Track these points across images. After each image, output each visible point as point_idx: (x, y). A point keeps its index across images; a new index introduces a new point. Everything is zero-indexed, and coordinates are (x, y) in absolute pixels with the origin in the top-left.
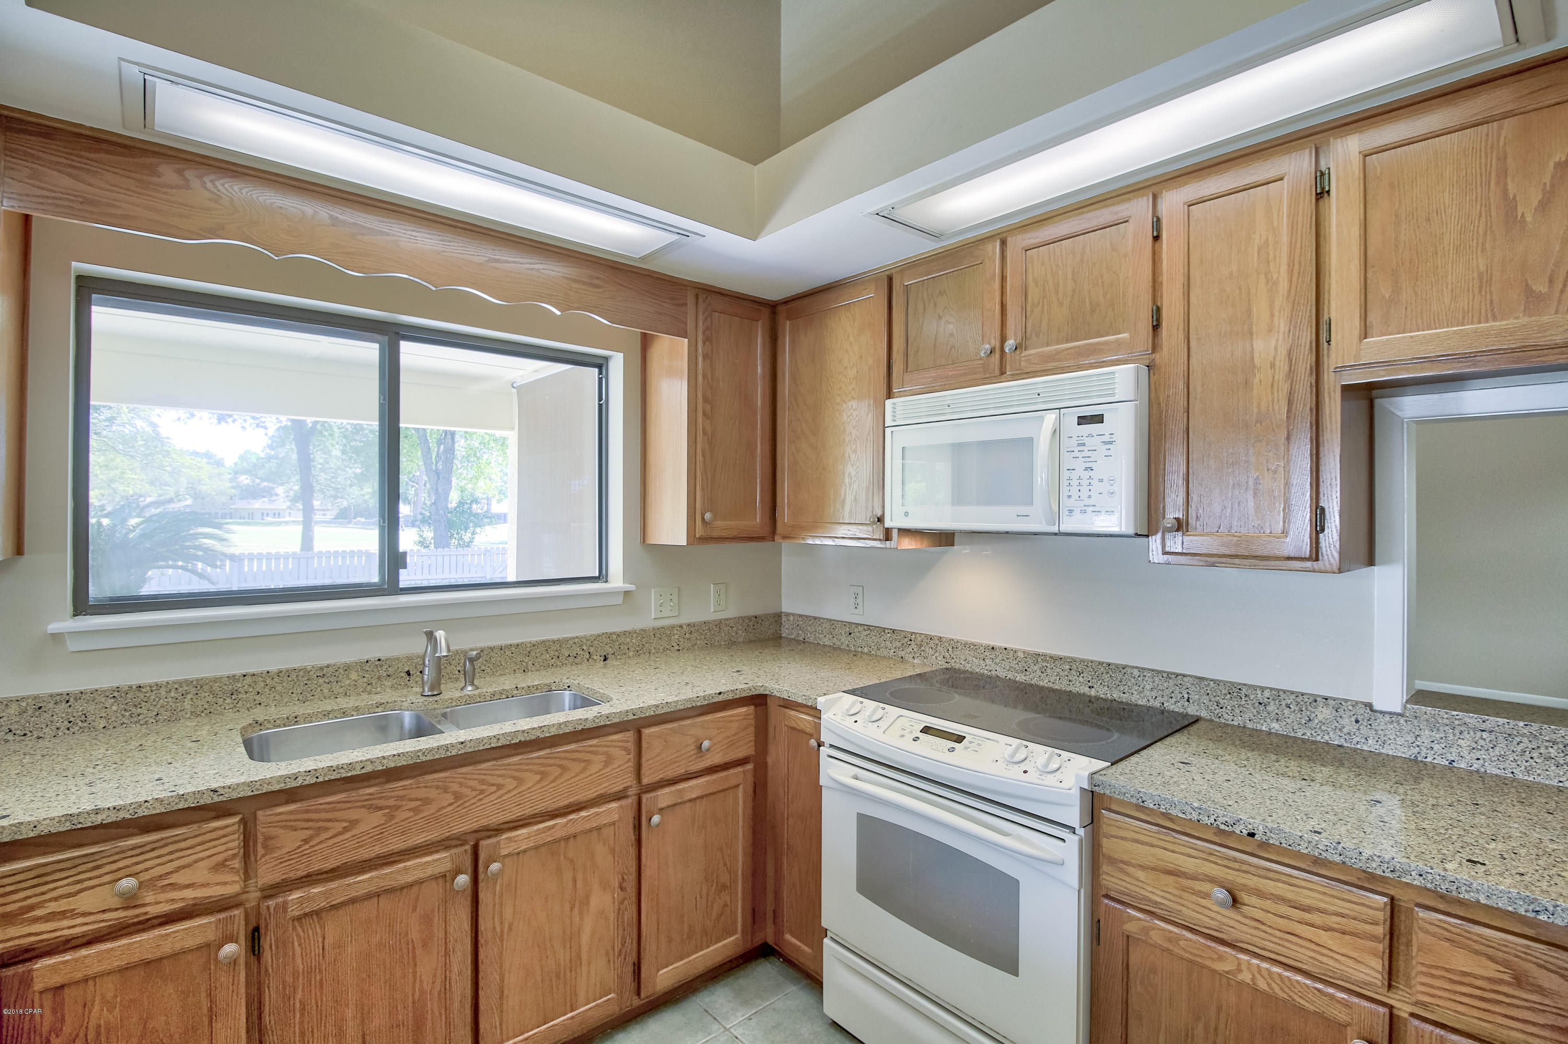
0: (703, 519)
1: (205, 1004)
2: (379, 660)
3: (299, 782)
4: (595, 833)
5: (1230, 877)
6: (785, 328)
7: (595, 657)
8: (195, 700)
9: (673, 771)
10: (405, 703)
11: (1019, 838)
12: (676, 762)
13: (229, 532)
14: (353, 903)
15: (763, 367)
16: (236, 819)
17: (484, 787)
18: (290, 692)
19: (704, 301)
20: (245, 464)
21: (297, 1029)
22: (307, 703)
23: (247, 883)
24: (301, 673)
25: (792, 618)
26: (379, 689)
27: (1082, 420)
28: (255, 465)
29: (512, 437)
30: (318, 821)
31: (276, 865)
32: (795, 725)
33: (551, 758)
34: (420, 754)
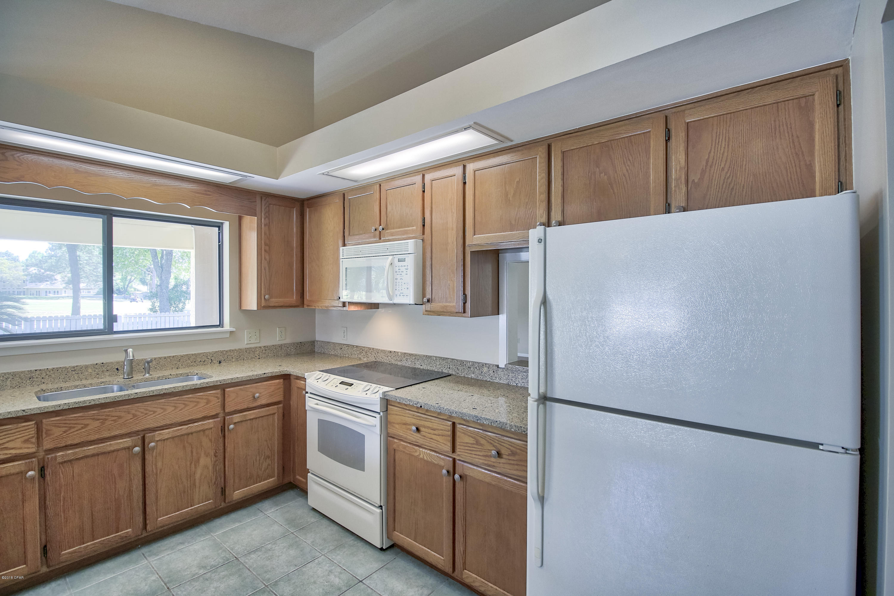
0: (265, 298)
1: (20, 497)
2: (103, 363)
3: (61, 408)
4: (202, 433)
5: (418, 423)
6: (307, 211)
7: (214, 362)
8: (12, 381)
9: (241, 407)
10: (115, 382)
11: (364, 419)
12: (242, 403)
13: (24, 303)
14: (86, 458)
15: (297, 228)
16: (34, 422)
17: (147, 412)
18: (59, 377)
19: (265, 200)
20: (33, 260)
21: (62, 508)
22: (67, 383)
23: (39, 449)
24: (64, 369)
25: (319, 343)
26: (102, 377)
27: (399, 260)
28: (40, 261)
29: (193, 252)
30: (70, 424)
31: (51, 441)
32: (299, 386)
33: (180, 400)
34: (116, 397)
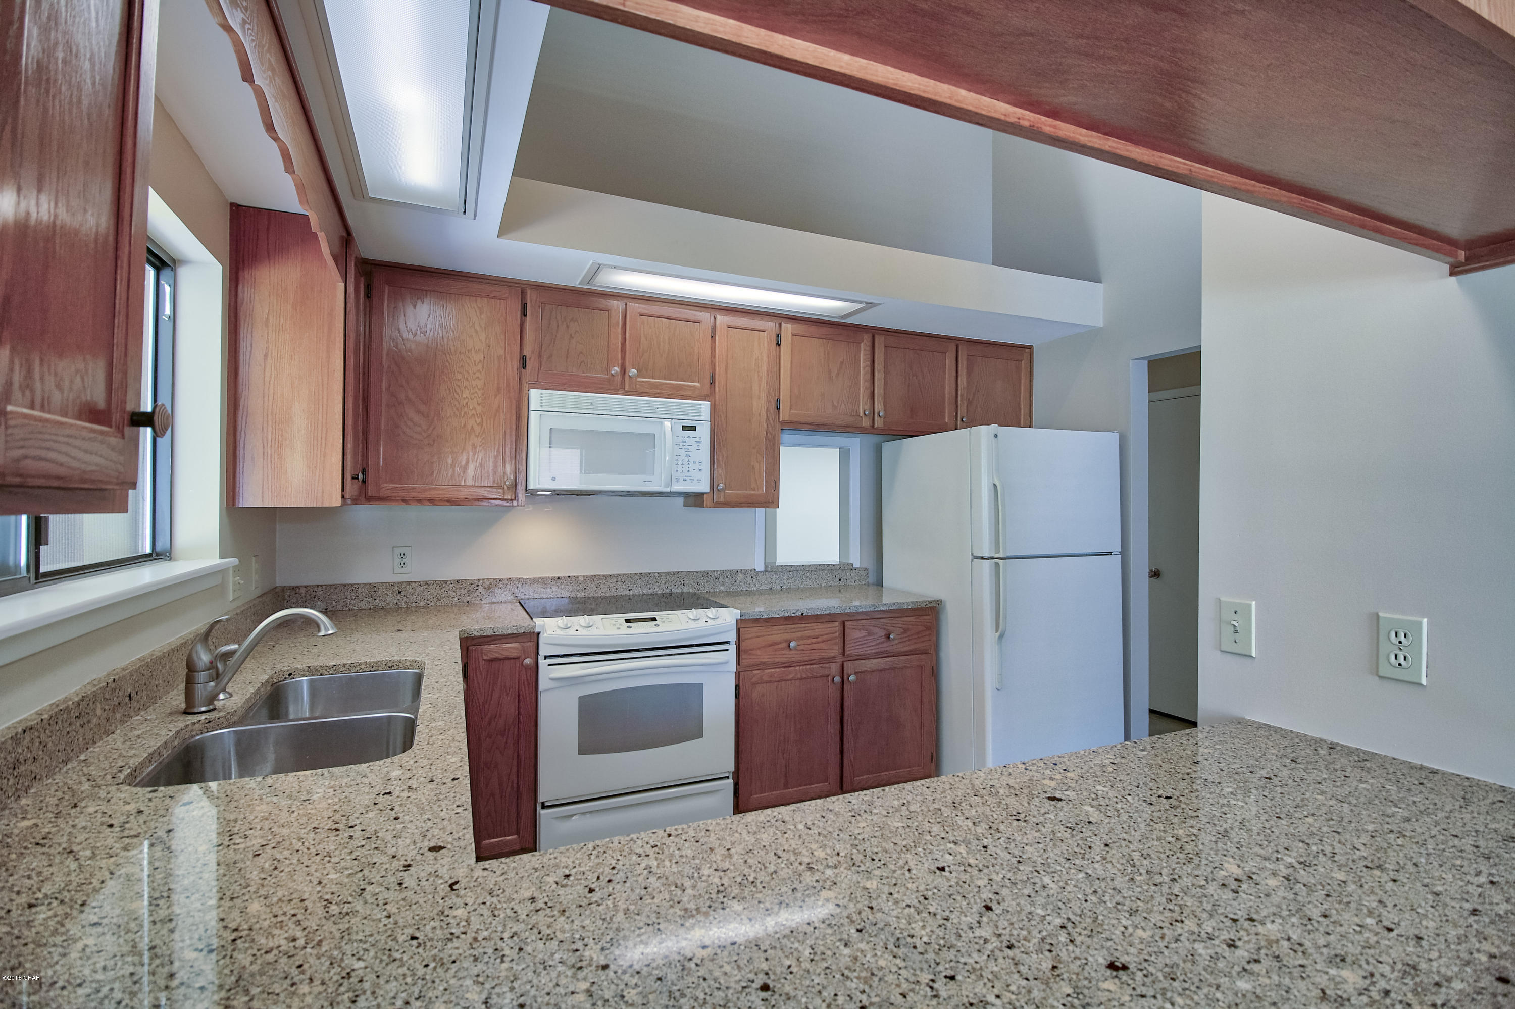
5: (792, 637)
27: (684, 428)
